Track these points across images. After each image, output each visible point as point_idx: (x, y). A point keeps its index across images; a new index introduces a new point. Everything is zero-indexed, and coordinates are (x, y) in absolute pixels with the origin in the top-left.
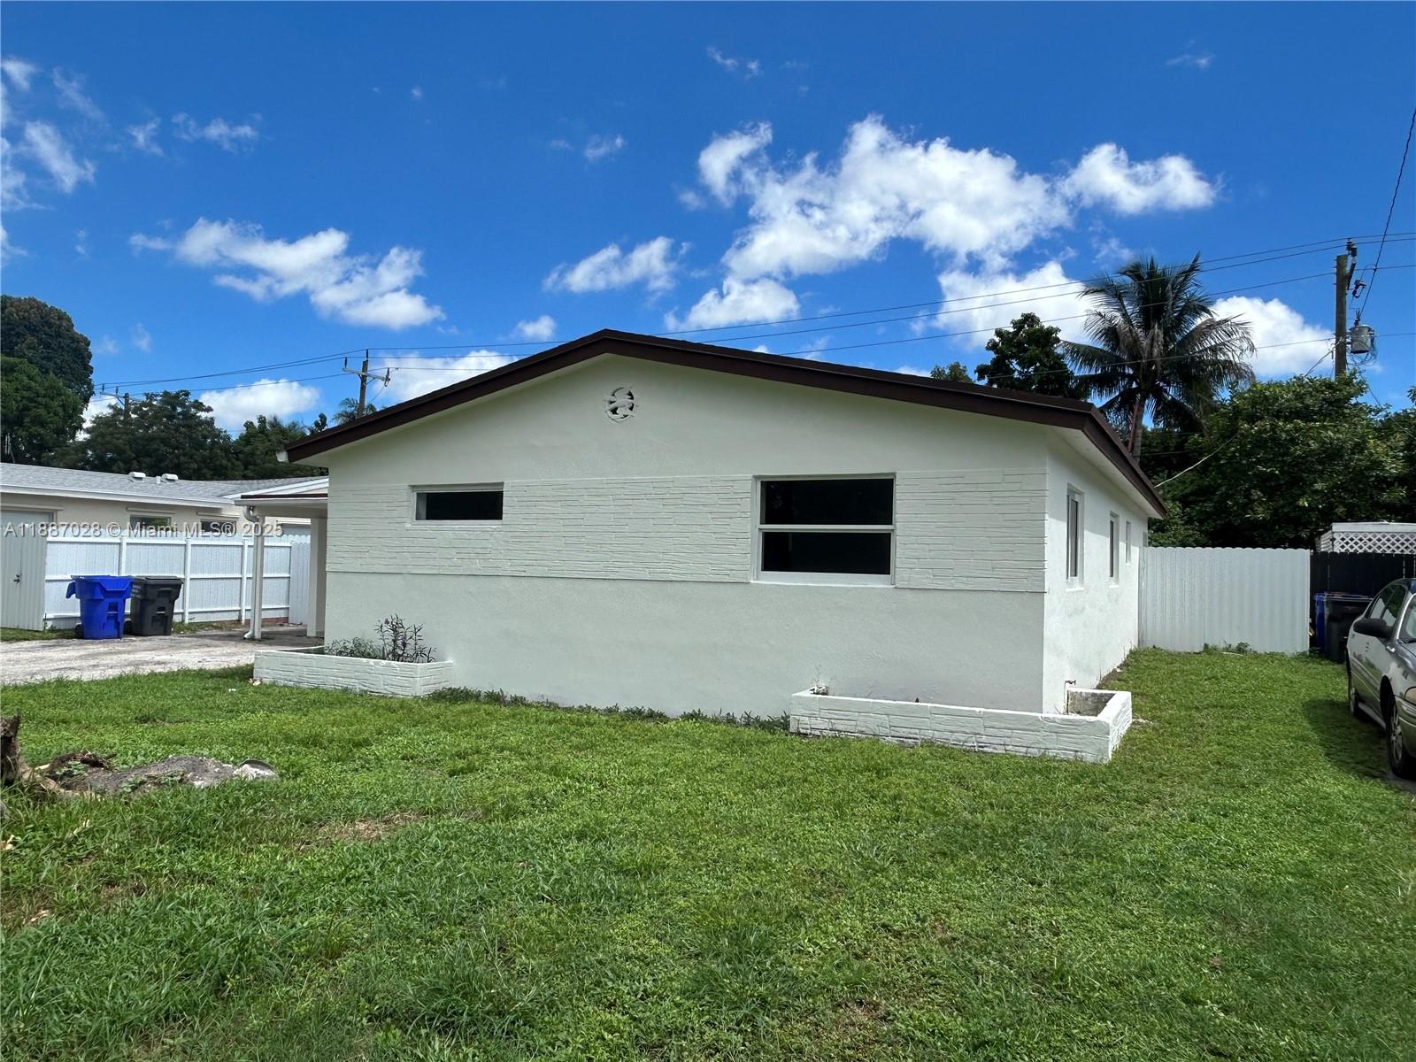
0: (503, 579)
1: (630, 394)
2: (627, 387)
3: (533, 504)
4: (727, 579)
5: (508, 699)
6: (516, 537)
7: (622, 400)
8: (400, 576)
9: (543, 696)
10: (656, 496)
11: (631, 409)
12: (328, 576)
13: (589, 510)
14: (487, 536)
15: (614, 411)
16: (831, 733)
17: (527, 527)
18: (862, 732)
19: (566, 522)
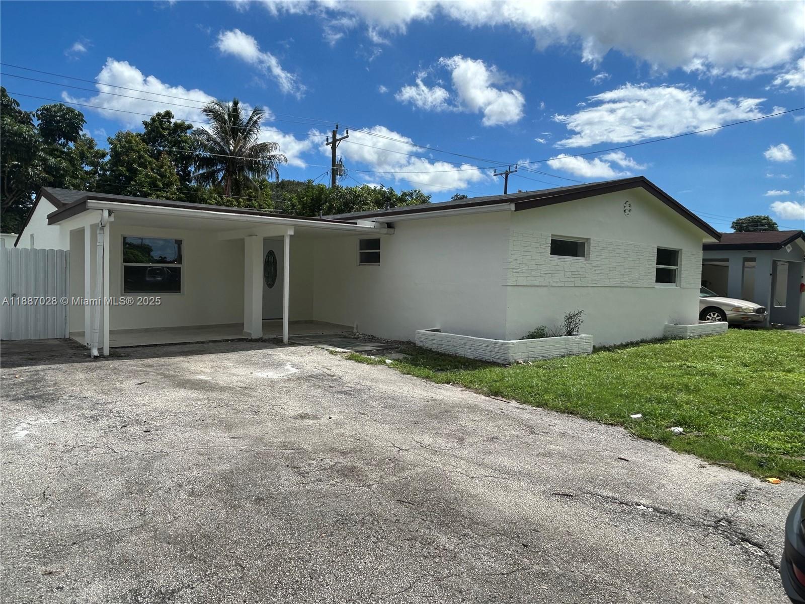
1: (630, 205)
2: (629, 201)
3: (600, 251)
4: (650, 286)
7: (627, 207)
10: (635, 251)
11: (629, 211)
13: (617, 255)
15: (625, 211)
19: (611, 260)
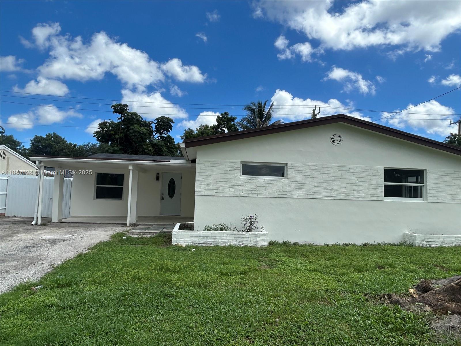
0: (287, 199)
1: (340, 136)
2: (339, 134)
3: (301, 172)
4: (376, 199)
5: (291, 243)
6: (293, 183)
7: (336, 138)
8: (237, 198)
9: (306, 241)
10: (350, 172)
11: (340, 141)
12: (196, 196)
13: (325, 175)
14: (280, 182)
15: (333, 141)
16: (429, 246)
17: (298, 180)
18: (437, 245)
19: (315, 179)
